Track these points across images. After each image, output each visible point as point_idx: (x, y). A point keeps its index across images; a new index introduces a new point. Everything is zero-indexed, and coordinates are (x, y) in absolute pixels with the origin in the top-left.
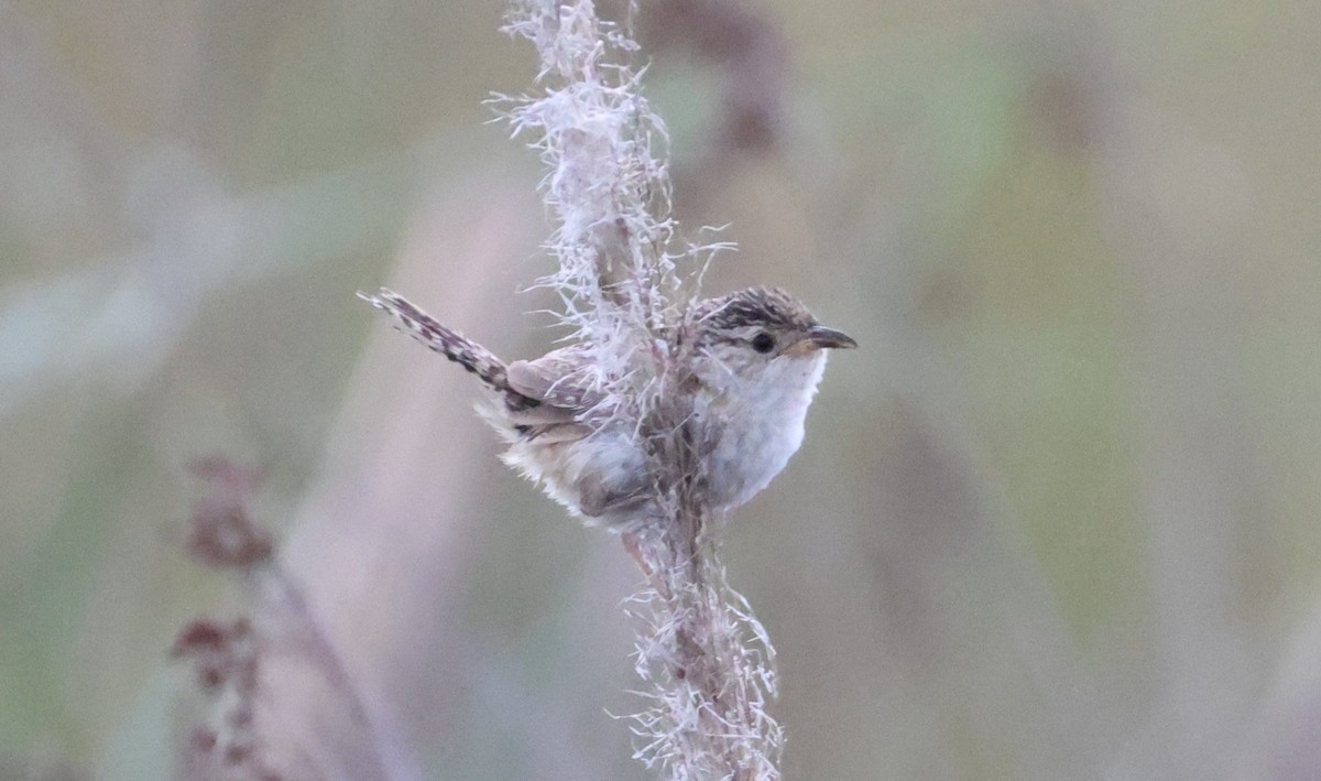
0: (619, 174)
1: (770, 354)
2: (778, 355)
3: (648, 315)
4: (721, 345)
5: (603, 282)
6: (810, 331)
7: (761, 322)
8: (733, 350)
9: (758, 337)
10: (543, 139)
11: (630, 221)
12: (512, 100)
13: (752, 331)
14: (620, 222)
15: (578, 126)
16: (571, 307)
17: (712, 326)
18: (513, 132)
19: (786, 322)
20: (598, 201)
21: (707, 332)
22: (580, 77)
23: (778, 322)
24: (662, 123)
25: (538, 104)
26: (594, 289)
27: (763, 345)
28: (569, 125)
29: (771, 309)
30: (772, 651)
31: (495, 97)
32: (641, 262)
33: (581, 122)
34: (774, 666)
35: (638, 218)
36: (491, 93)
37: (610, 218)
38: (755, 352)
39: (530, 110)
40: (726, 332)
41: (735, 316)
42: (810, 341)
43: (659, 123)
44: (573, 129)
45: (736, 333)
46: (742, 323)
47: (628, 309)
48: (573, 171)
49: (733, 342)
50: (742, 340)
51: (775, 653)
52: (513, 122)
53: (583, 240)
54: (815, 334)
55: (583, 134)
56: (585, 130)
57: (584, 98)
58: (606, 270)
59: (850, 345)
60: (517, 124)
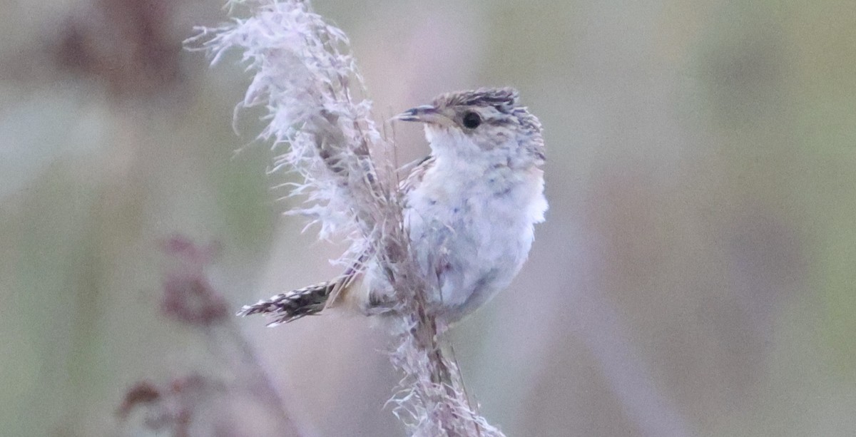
14: (324, 112)
18: (213, 59)
25: (234, 31)
26: (320, 161)
28: (263, 45)
33: (275, 40)
37: (314, 111)
44: (267, 48)
52: (211, 51)
55: (277, 50)
60: (217, 52)
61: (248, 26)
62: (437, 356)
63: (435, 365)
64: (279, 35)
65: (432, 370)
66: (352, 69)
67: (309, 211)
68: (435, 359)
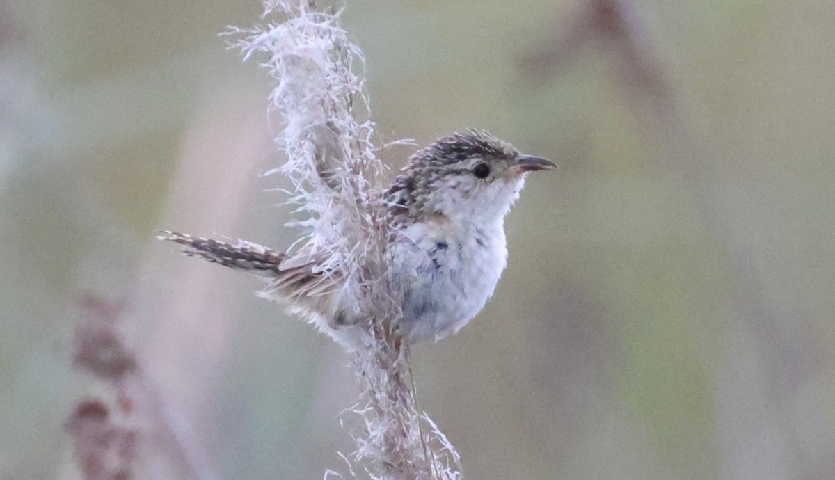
0: (329, 88)
1: (488, 179)
2: (494, 179)
3: (356, 194)
4: (447, 177)
5: (320, 168)
6: (516, 159)
7: (479, 155)
8: (460, 178)
9: (477, 166)
10: (272, 61)
11: (339, 123)
12: (244, 31)
13: (472, 163)
14: (330, 124)
15: (295, 52)
16: (299, 187)
17: (435, 165)
18: (244, 56)
19: (499, 154)
20: (312, 108)
21: (432, 171)
22: (297, 13)
23: (493, 154)
24: (359, 49)
25: (265, 35)
26: (314, 174)
27: (482, 172)
28: (288, 52)
29: (485, 144)
30: (457, 456)
31: (231, 30)
32: (350, 154)
33: (297, 49)
34: (460, 467)
35: (344, 121)
36: (228, 26)
37: (322, 121)
38: (477, 178)
39: (258, 39)
40: (450, 166)
41: (456, 154)
42: (518, 167)
43: (355, 49)
44: (291, 55)
45: (460, 165)
46: (462, 158)
47: (339, 191)
48: (292, 86)
49: (458, 173)
50: (466, 170)
51: (459, 457)
52: (245, 48)
53: (303, 136)
54: (521, 161)
55: (299, 58)
56: (300, 55)
57: (301, 29)
58: (322, 161)
59: (551, 167)
60: (247, 51)
61: (279, 31)
62: (396, 377)
63: (393, 385)
64: (301, 46)
65: (390, 391)
66: (360, 90)
67: (305, 223)
68: (394, 380)
